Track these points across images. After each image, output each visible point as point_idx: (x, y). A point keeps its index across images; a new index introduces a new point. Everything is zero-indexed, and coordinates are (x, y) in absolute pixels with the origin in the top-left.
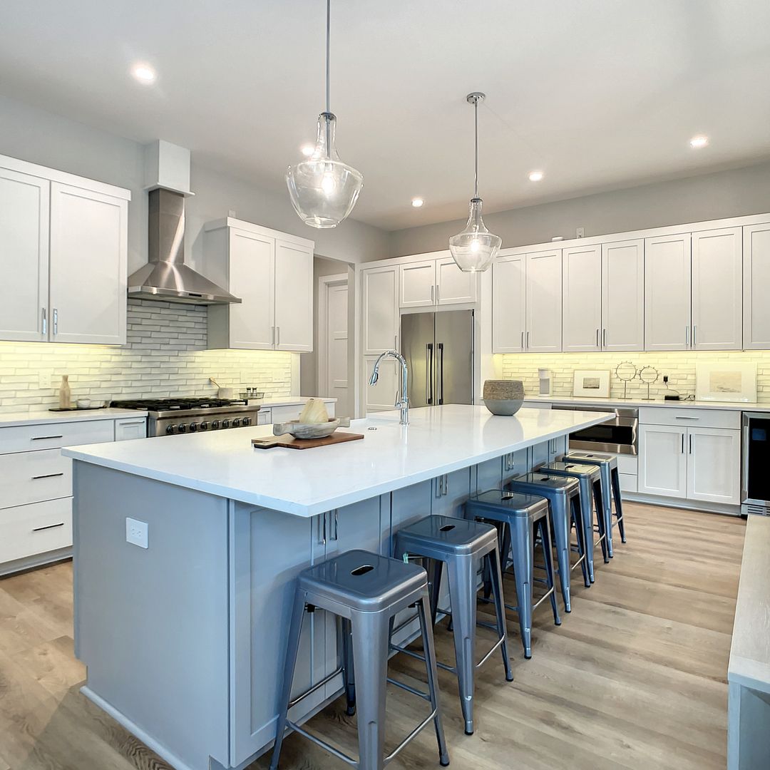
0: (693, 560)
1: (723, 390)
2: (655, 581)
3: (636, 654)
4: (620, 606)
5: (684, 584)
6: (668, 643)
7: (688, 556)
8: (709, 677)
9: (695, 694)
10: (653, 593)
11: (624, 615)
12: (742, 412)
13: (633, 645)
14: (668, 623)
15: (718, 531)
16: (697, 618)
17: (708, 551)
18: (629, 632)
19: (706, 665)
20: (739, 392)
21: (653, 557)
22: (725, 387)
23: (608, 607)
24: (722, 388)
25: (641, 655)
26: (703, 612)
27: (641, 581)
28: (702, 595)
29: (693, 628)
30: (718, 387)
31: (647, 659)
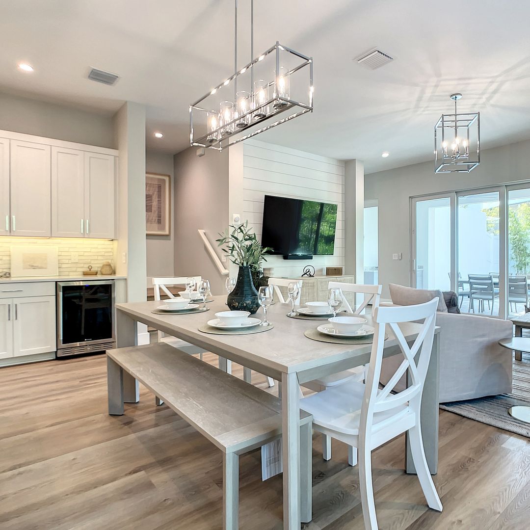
0: (49, 401)
1: (34, 267)
2: (33, 430)
3: (67, 495)
4: (20, 466)
5: (57, 421)
6: (83, 470)
7: (42, 400)
8: (126, 475)
9: (129, 492)
10: (39, 440)
11: (30, 471)
12: (56, 282)
13: (59, 489)
14: (70, 456)
15: (47, 374)
16: (87, 440)
17: (53, 390)
18: (48, 481)
19: (118, 469)
20: (45, 268)
21: (16, 412)
22: (35, 265)
23: (10, 473)
24: (33, 266)
25: (72, 493)
26: (87, 433)
27: (21, 436)
28: (76, 423)
29: (90, 449)
30: (30, 265)
31: (79, 492)
